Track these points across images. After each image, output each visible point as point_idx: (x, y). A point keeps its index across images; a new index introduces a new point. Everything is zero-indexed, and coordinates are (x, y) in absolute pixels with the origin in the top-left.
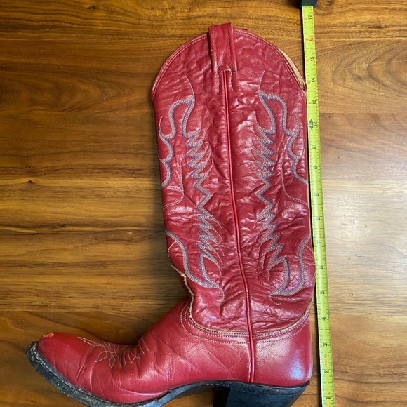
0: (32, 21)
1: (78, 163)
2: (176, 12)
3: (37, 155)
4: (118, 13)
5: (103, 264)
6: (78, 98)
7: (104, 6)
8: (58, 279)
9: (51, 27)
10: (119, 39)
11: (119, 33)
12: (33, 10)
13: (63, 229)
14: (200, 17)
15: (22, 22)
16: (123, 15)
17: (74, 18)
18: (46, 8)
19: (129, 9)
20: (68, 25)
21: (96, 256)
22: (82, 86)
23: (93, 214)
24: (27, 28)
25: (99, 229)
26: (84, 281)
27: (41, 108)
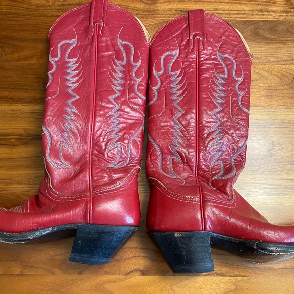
10: (16, 17)
11: (16, 14)
14: (70, 4)
16: (21, 3)
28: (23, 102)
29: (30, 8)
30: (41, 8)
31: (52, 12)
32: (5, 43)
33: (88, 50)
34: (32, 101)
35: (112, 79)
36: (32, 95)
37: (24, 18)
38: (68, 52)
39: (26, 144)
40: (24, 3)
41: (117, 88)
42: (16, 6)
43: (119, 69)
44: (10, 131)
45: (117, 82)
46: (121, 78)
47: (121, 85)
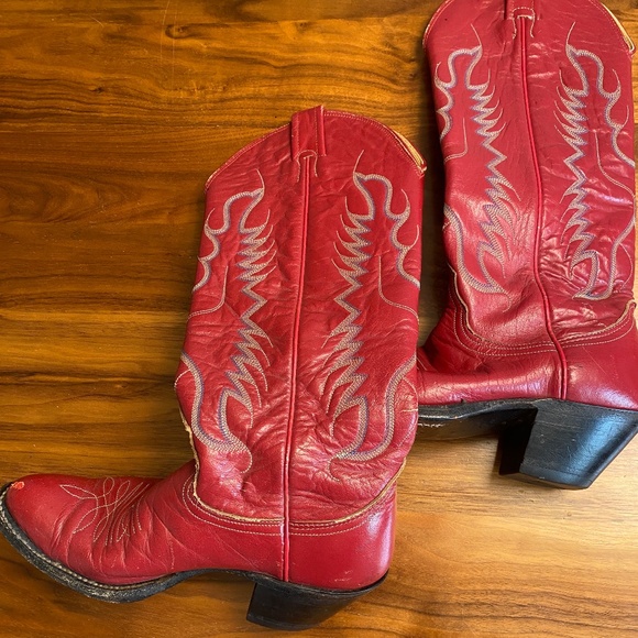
0: (22, 108)
1: (60, 290)
2: (206, 93)
3: (8, 279)
4: (131, 96)
5: (78, 427)
6: (69, 205)
7: (113, 87)
8: (18, 447)
9: (45, 115)
10: (129, 128)
11: (128, 121)
12: (24, 95)
13: (32, 378)
14: (236, 99)
15: (9, 109)
16: (138, 98)
17: (74, 104)
18: (40, 92)
19: (146, 91)
20: (65, 112)
21: (71, 416)
22: (76, 190)
23: (72, 359)
24: (15, 117)
25: (78, 380)
26: (52, 450)
27: (21, 218)
28: (139, 305)
29: (157, 109)
30: (177, 108)
31: (199, 115)
32: (106, 183)
33: (508, 67)
34: (158, 305)
35: (564, 125)
36: (158, 292)
37: (144, 129)
38: (469, 72)
39: (144, 394)
40: (144, 99)
41: (574, 141)
42: (129, 106)
43: (572, 104)
44: (111, 366)
45: (573, 130)
46: (580, 123)
47: (582, 136)
